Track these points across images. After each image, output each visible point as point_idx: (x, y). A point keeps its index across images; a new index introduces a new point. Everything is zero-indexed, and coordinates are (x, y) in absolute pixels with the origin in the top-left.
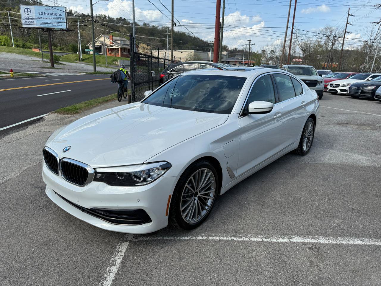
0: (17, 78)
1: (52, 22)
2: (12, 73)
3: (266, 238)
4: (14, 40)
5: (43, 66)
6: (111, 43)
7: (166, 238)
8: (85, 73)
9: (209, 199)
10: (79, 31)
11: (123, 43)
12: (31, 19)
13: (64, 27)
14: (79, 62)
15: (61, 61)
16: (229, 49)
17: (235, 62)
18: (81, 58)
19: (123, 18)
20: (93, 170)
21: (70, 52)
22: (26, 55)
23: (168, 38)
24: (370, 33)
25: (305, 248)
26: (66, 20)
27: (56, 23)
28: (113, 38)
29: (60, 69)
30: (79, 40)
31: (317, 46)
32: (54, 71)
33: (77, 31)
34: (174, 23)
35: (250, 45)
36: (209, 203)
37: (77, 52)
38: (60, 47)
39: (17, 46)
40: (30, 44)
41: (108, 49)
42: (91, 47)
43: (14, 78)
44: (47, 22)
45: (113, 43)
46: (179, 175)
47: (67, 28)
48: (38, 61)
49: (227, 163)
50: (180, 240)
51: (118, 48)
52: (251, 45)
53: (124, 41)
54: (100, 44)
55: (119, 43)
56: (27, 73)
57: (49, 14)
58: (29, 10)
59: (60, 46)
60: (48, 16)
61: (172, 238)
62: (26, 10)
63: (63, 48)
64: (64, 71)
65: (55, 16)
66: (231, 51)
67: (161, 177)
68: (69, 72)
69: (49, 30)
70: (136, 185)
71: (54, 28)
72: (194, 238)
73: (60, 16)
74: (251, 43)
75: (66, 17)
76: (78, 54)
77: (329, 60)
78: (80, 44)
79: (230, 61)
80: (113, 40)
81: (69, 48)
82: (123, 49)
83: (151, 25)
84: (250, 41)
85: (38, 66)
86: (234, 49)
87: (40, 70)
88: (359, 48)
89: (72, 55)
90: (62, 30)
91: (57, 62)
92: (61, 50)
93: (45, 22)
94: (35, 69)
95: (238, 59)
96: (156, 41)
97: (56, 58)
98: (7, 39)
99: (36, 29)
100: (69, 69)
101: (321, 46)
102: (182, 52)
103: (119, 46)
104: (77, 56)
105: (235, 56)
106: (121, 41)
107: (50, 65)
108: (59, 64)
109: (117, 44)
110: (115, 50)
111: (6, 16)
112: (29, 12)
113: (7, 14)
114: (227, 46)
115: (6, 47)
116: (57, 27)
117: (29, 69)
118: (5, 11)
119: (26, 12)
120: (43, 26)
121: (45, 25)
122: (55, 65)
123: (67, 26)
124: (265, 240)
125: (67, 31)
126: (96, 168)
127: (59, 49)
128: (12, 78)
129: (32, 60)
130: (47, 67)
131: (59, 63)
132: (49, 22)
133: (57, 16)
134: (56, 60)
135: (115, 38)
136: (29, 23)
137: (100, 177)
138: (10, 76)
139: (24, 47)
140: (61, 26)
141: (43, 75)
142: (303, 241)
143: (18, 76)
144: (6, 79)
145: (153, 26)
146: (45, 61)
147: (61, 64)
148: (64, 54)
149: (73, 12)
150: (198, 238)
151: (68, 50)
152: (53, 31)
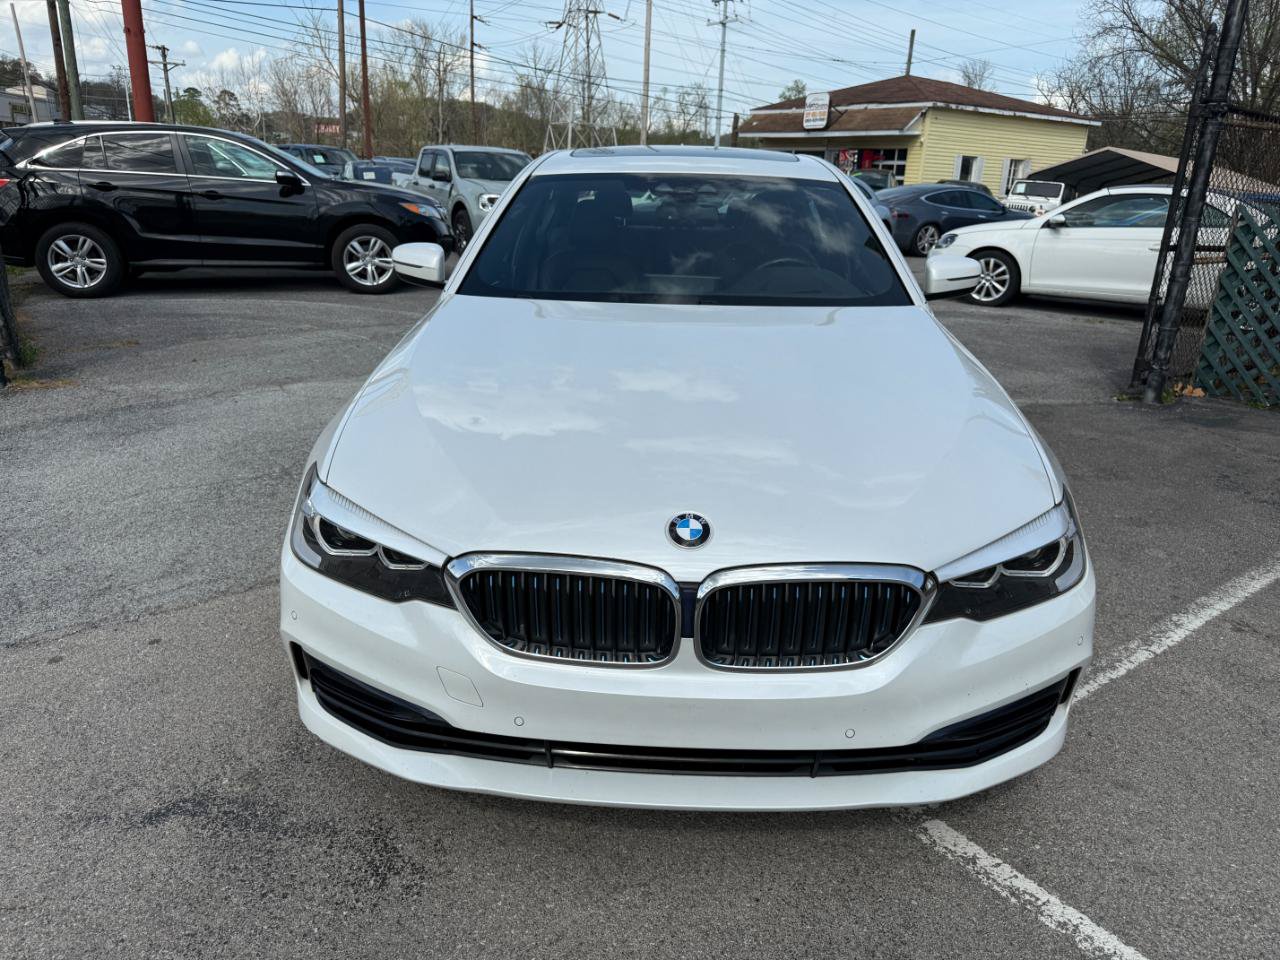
24: (531, 55)
31: (389, 82)
35: (165, 65)
77: (440, 130)
88: (512, 97)
101: (405, 86)
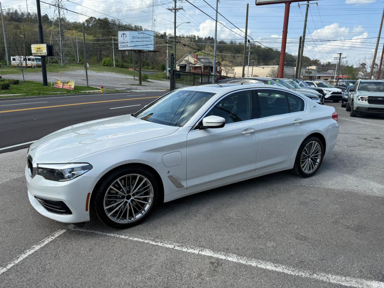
0: (106, 93)
1: (142, 44)
2: (102, 89)
3: (179, 246)
4: (115, 61)
5: (133, 84)
6: (195, 61)
7: (96, 232)
8: (165, 90)
9: (147, 204)
10: (167, 52)
11: (206, 61)
12: (126, 43)
13: (152, 48)
14: (166, 80)
15: (150, 79)
16: (321, 63)
17: (327, 77)
18: (168, 76)
19: (211, 38)
20: (36, 165)
21: (160, 70)
22: (122, 73)
23: (249, 55)
25: (207, 261)
26: (154, 42)
27: (145, 45)
28: (197, 57)
29: (146, 86)
30: (167, 60)
32: (140, 88)
33: (166, 52)
34: (247, 40)
36: (147, 207)
37: (165, 71)
38: (152, 67)
39: (117, 66)
40: (127, 64)
41: (192, 68)
42: (177, 66)
43: (103, 94)
44: (138, 44)
45: (197, 62)
46: (98, 176)
47: (154, 49)
48: (130, 79)
49: (169, 172)
50: (106, 236)
51: (201, 66)
52: (341, 59)
53: (207, 59)
54: (186, 63)
55: (203, 61)
56: (117, 89)
57: (140, 38)
58: (125, 35)
59: (152, 65)
60: (139, 40)
61: (101, 233)
62: (123, 35)
63: (155, 67)
64: (149, 88)
65: (145, 39)
66: (323, 66)
67: (81, 176)
68: (152, 89)
69: (140, 51)
70: (60, 180)
71: (143, 50)
72: (118, 236)
73: (149, 39)
74: (341, 57)
75: (154, 39)
76: (165, 73)
78: (168, 63)
79: (321, 76)
80: (197, 59)
81: (159, 67)
82: (206, 67)
83: (238, 43)
84: (341, 54)
85: (129, 84)
86: (328, 63)
87: (129, 87)
89: (160, 73)
90: (150, 51)
91: (145, 79)
92: (152, 69)
93: (137, 44)
94: (125, 86)
95: (331, 74)
96: (240, 57)
97: (146, 76)
98: (110, 60)
99: (130, 51)
100: (153, 86)
102: (263, 68)
103: (202, 65)
104: (164, 75)
105: (327, 71)
106: (205, 60)
107: (138, 82)
108: (146, 82)
109: (201, 62)
110: (198, 68)
111: (111, 41)
112: (125, 37)
113: (111, 39)
114: (319, 60)
115: (108, 67)
116: (145, 49)
117: (119, 86)
118: (110, 37)
119: (123, 37)
120: (135, 48)
121: (136, 47)
122: (143, 83)
123: (154, 47)
124: (177, 248)
125: (154, 52)
126: (38, 164)
127: (151, 68)
128: (102, 93)
129: (126, 78)
130: (136, 84)
131: (147, 80)
132: (140, 45)
133: (147, 39)
134: (145, 78)
135: (199, 57)
136: (124, 46)
137: (41, 172)
138: (101, 92)
139: (122, 67)
140: (149, 47)
141: (128, 91)
142: (212, 255)
143: (107, 92)
144: (97, 94)
145: (239, 44)
146: (136, 79)
147: (148, 81)
148: (155, 72)
149: (167, 34)
150: (121, 237)
151: (158, 69)
152: (143, 52)
